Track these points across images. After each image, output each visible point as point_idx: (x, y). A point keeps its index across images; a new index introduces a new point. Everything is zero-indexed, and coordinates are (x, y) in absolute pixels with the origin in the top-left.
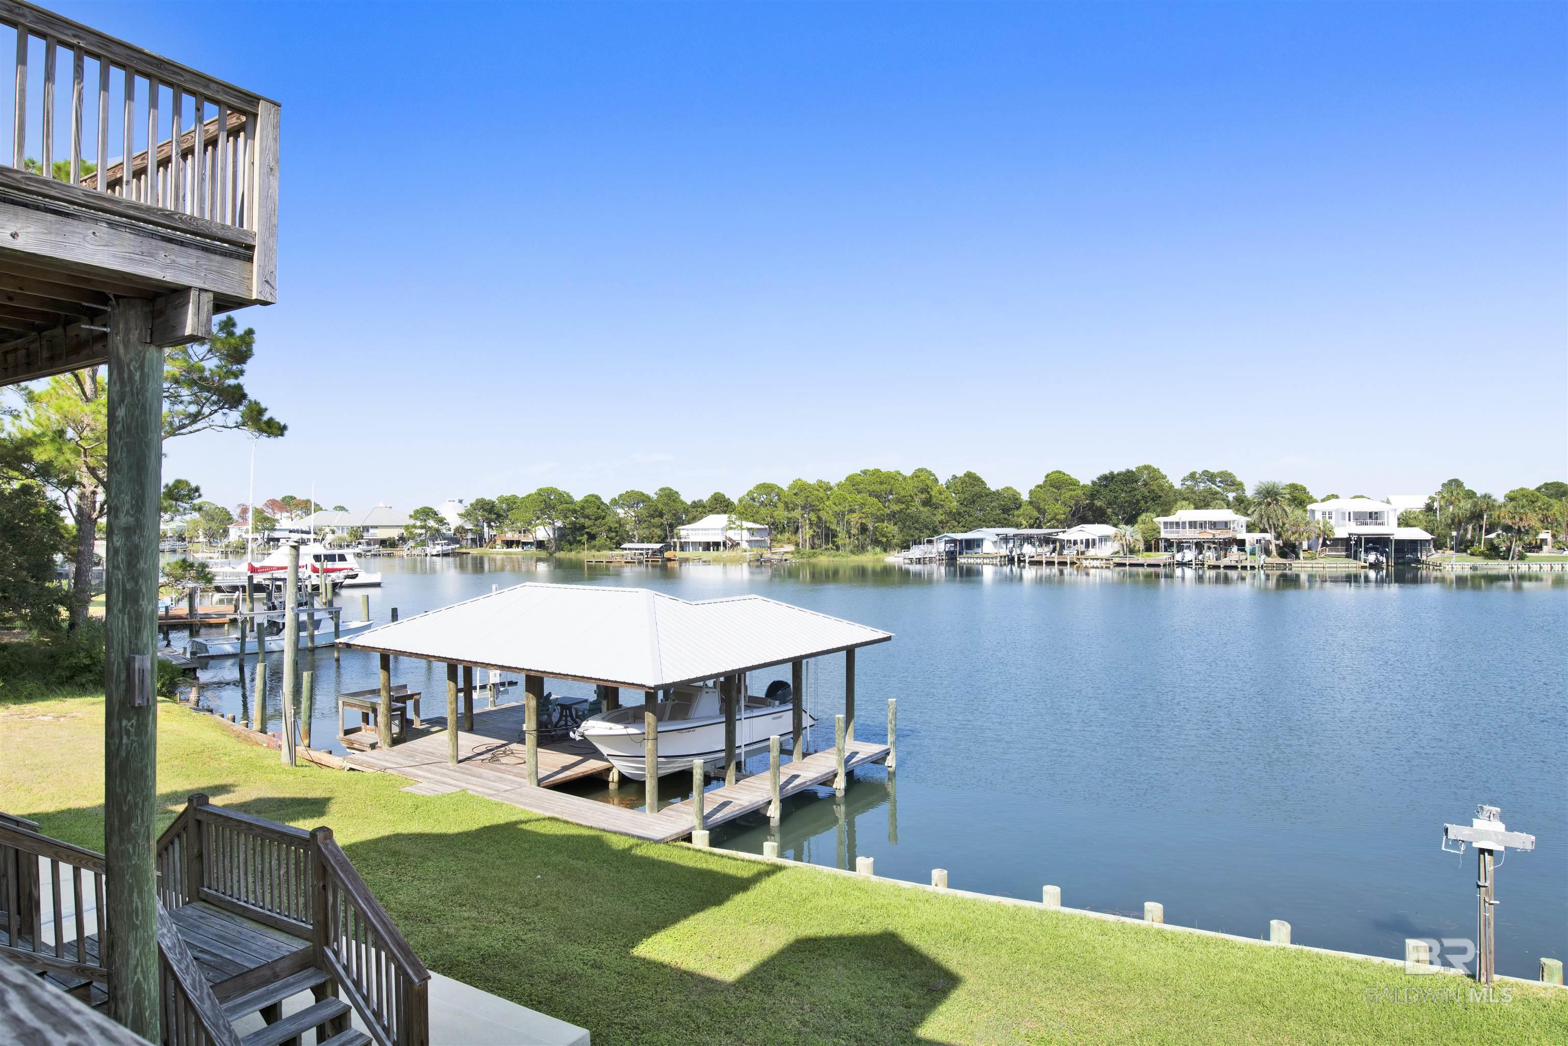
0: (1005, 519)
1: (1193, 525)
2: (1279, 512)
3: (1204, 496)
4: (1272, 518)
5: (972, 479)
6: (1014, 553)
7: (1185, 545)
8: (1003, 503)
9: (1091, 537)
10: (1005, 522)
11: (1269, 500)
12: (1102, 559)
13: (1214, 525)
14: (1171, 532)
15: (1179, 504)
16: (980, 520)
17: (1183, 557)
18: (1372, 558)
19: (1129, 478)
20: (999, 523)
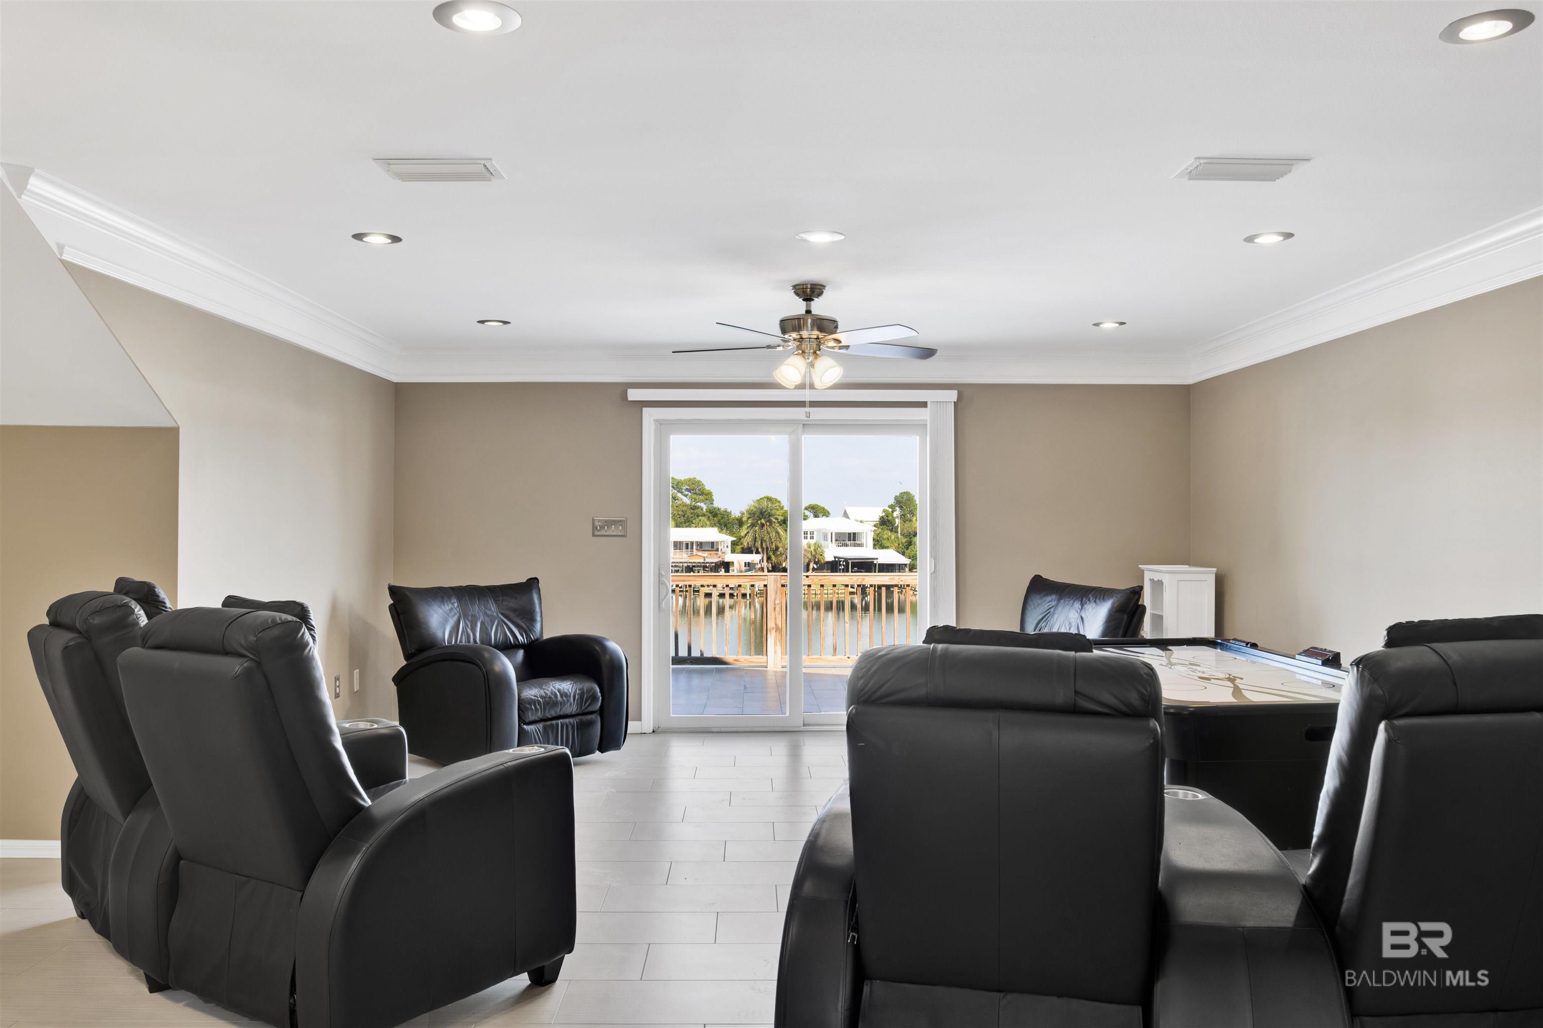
2: (773, 534)
3: (683, 511)
4: (765, 541)
11: (763, 521)
13: (701, 545)
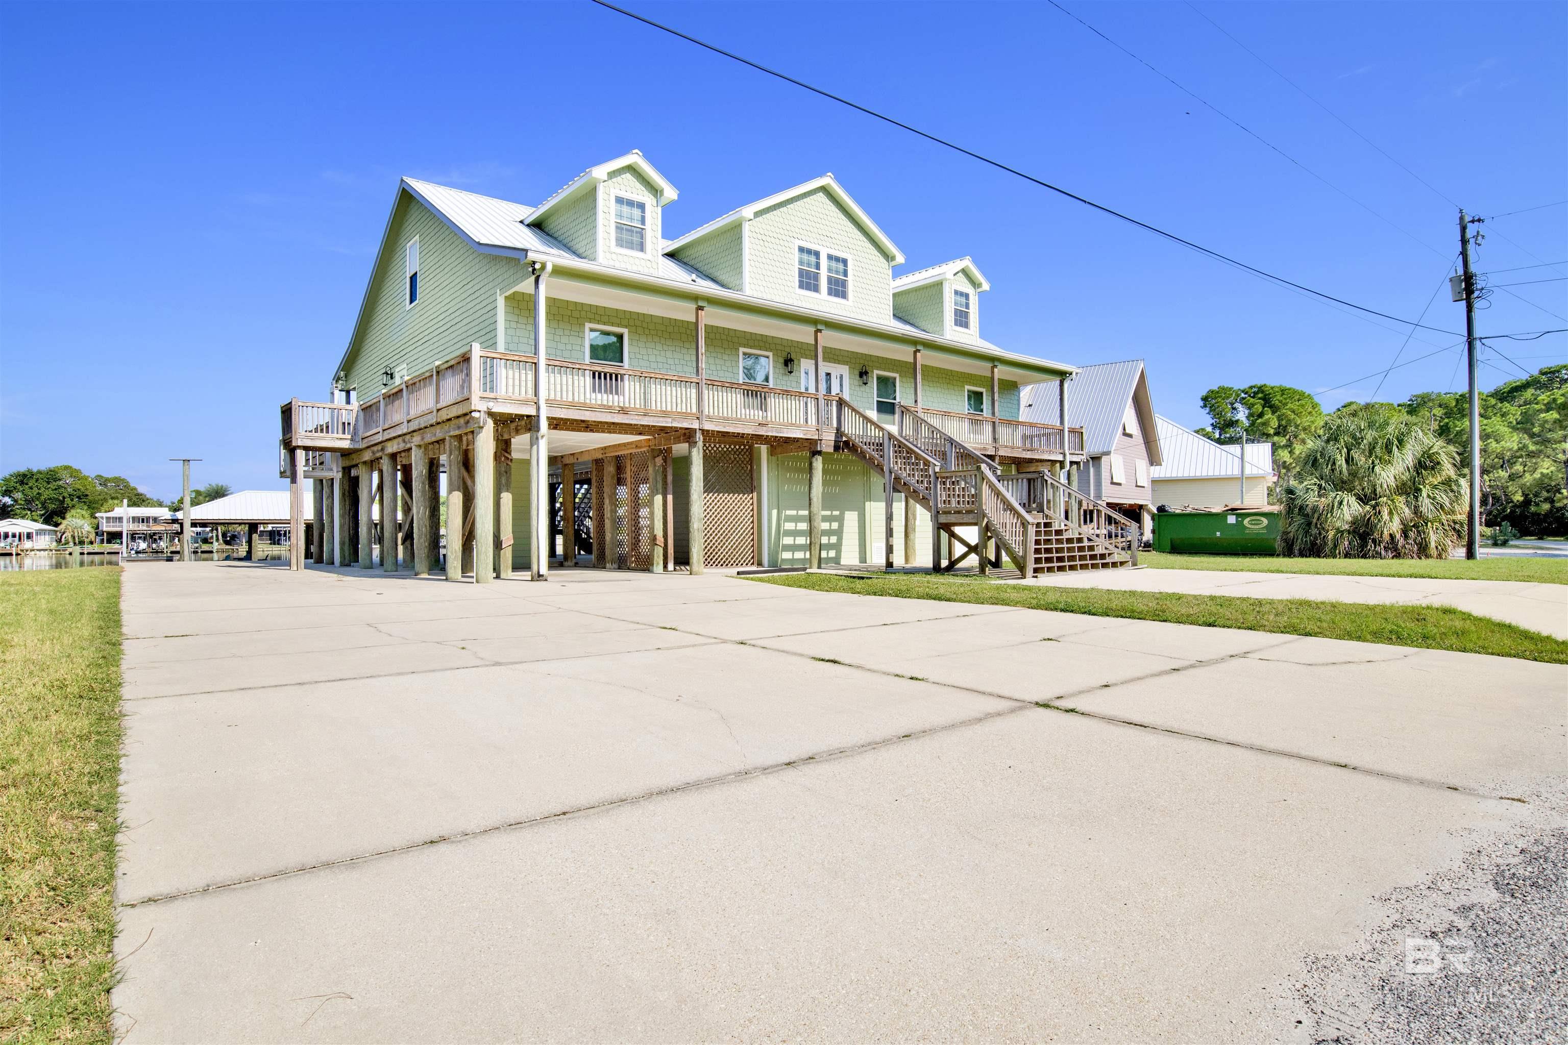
1: (136, 519)
7: (136, 536)
9: (24, 531)
14: (114, 526)
15: (111, 502)
19: (51, 476)
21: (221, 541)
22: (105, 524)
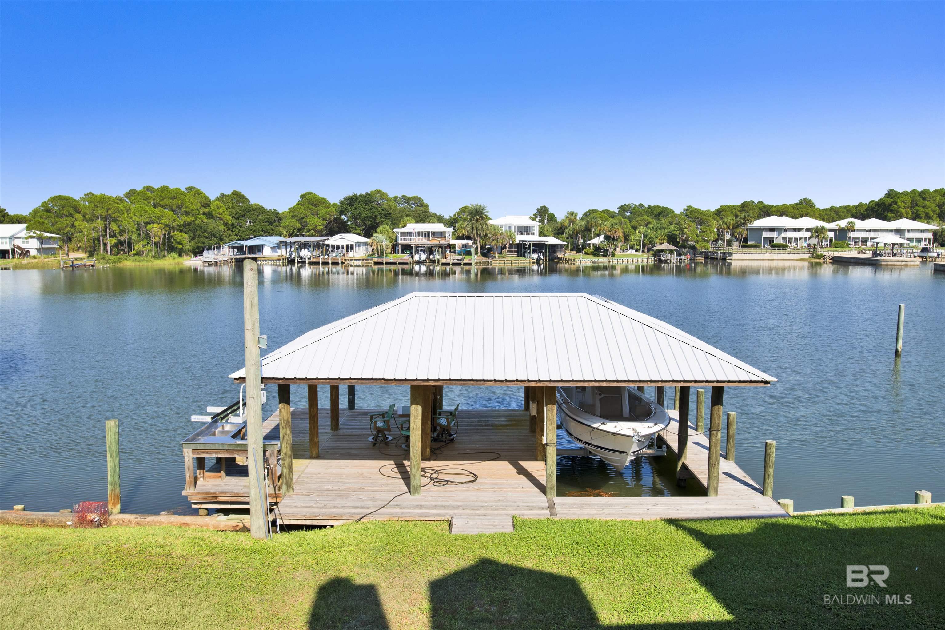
0: (272, 229)
1: (420, 234)
2: (484, 226)
3: (417, 214)
4: (479, 230)
5: (238, 196)
6: (293, 256)
7: (420, 248)
8: (269, 217)
9: (349, 243)
10: (271, 232)
11: (478, 217)
12: (363, 260)
13: (434, 234)
14: (406, 240)
15: (405, 218)
16: (251, 230)
17: (420, 257)
18: (535, 256)
19: (368, 199)
20: (267, 232)
21: (480, 254)
22: (400, 238)
